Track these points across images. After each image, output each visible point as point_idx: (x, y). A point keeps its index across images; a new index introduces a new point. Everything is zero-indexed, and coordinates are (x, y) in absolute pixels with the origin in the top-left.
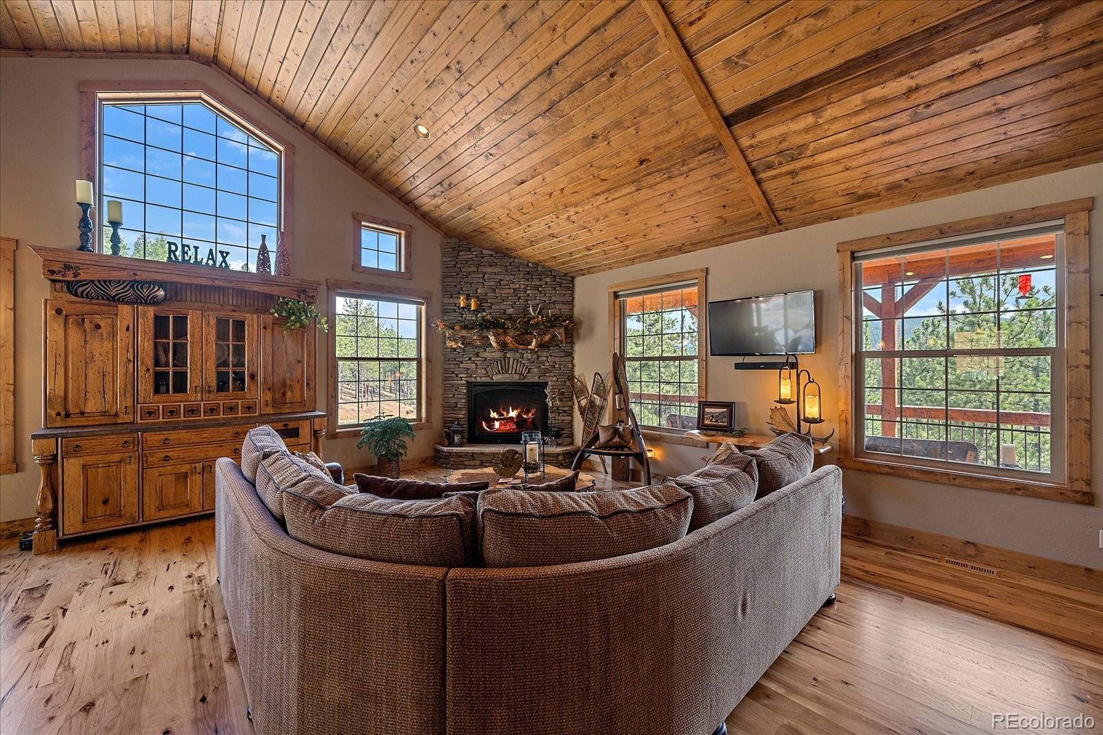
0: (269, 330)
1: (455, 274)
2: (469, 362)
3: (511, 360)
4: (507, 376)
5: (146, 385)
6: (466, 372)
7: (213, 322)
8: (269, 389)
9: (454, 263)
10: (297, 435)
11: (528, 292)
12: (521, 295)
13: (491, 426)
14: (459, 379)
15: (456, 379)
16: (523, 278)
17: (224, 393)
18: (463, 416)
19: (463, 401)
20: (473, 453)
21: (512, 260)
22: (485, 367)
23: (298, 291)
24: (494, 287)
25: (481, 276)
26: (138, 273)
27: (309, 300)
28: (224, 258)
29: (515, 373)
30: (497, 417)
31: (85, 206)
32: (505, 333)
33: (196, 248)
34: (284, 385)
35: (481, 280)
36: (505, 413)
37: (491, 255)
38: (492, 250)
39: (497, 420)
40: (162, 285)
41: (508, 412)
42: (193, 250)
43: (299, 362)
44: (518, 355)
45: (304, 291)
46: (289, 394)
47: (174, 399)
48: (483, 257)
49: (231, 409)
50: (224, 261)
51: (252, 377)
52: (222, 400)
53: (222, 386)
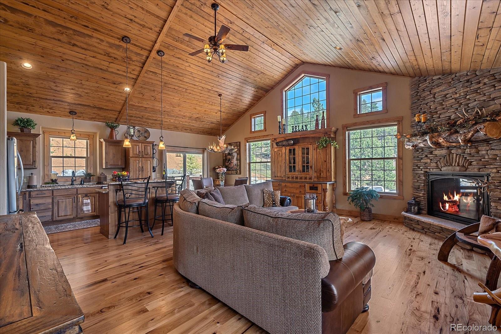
0: (316, 150)
1: (416, 101)
2: (426, 158)
3: (455, 155)
4: (450, 168)
5: (288, 169)
6: (424, 165)
7: (301, 149)
8: (316, 172)
9: (416, 93)
10: (317, 190)
11: (468, 97)
12: (462, 101)
13: (444, 207)
14: (420, 170)
15: (418, 170)
16: (462, 87)
17: (304, 173)
18: (422, 195)
19: (423, 185)
20: (418, 220)
21: (453, 76)
22: (436, 161)
23: (324, 134)
24: (441, 102)
25: (432, 96)
26: (286, 137)
27: (328, 136)
28: (306, 127)
29: (458, 165)
30: (447, 200)
31: (280, 122)
32: (439, 136)
33: (299, 126)
34: (320, 170)
35: (433, 99)
36: (452, 197)
37: (440, 78)
38: (440, 74)
39: (448, 202)
40: (292, 139)
41: (454, 196)
42: (298, 127)
43: (325, 161)
44: (460, 151)
45: (326, 133)
46: (322, 174)
47: (293, 174)
48: (433, 82)
49: (306, 178)
50: (306, 128)
51: (311, 167)
52: (303, 175)
53: (304, 171)
